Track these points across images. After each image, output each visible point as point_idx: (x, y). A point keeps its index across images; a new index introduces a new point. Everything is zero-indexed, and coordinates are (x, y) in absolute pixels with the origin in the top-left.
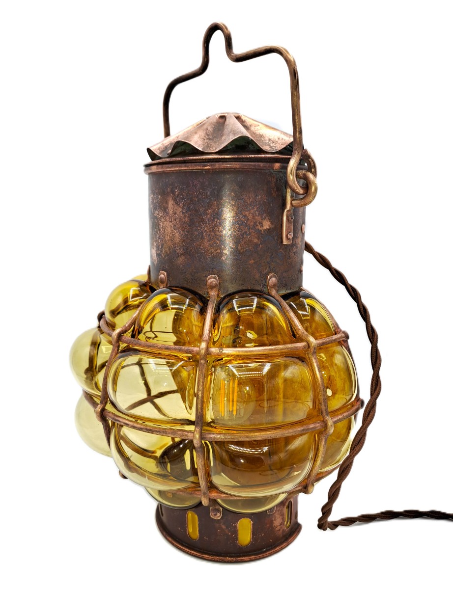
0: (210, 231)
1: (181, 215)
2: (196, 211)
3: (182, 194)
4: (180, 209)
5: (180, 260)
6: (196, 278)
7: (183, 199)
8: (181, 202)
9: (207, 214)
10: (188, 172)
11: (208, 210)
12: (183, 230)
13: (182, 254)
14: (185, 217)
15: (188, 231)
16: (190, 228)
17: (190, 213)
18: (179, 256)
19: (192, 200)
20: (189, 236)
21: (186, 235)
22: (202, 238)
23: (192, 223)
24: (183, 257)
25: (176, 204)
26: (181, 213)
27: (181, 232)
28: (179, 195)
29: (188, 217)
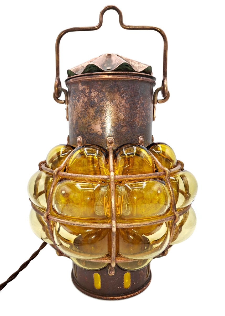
0: (140, 113)
2: (134, 102)
3: (125, 92)
4: (124, 101)
5: (124, 130)
6: (133, 138)
7: (126, 95)
8: (125, 97)
9: (138, 104)
10: (130, 80)
11: (139, 102)
12: (126, 113)
13: (125, 126)
14: (127, 105)
15: (129, 113)
16: (130, 111)
17: (130, 103)
18: (123, 127)
19: (131, 96)
20: (129, 116)
21: (127, 115)
22: (136, 116)
23: (131, 108)
24: (125, 128)
25: (121, 97)
26: (125, 103)
27: (124, 114)
28: (123, 92)
29: (129, 105)
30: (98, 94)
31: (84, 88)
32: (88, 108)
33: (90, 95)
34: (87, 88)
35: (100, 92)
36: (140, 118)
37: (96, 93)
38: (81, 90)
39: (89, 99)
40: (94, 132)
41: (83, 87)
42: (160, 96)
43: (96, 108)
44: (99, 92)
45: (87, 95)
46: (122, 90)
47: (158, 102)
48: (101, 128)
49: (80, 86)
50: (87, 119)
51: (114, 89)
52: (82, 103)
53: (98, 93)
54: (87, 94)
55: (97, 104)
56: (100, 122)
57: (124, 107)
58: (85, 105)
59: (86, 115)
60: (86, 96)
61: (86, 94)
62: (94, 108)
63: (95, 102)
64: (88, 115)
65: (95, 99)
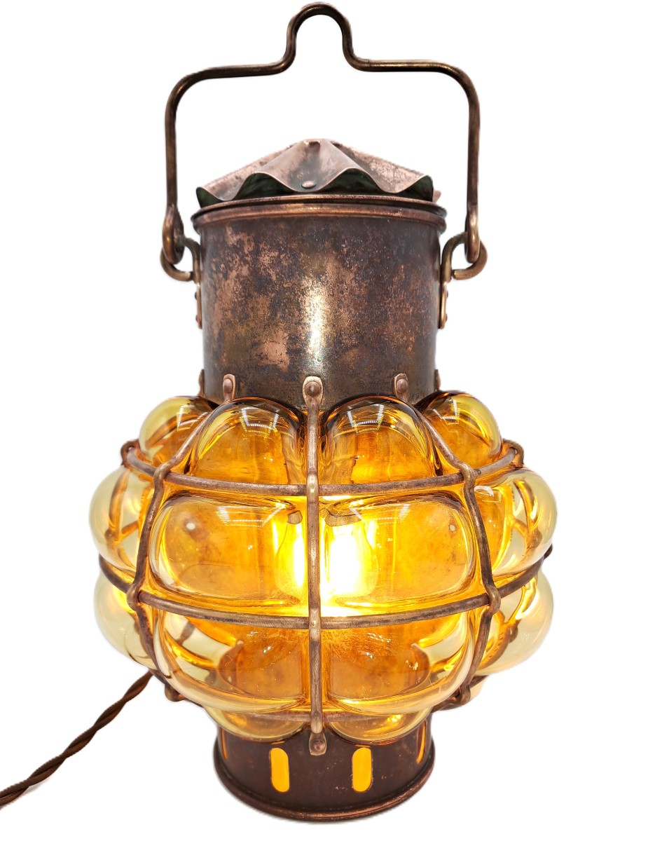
0: (396, 309)
1: (354, 284)
2: (378, 278)
3: (354, 253)
4: (352, 276)
5: (351, 356)
6: (377, 380)
7: (357, 259)
8: (354, 264)
9: (392, 283)
10: (366, 218)
11: (393, 277)
12: (355, 309)
13: (355, 346)
14: (361, 288)
15: (365, 310)
16: (369, 305)
17: (369, 281)
18: (347, 349)
19: (371, 261)
20: (366, 317)
21: (361, 316)
22: (387, 319)
23: (371, 296)
24: (355, 351)
25: (344, 267)
26: (353, 281)
27: (351, 312)
28: (348, 252)
29: (366, 287)
30: (279, 256)
31: (240, 239)
32: (250, 295)
33: (256, 260)
34: (249, 240)
35: (283, 252)
36: (398, 323)
37: (273, 254)
38: (233, 245)
39: (254, 272)
40: (269, 363)
41: (238, 237)
43: (273, 295)
44: (280, 250)
45: (249, 259)
46: (344, 246)
47: (455, 277)
48: (287, 353)
49: (229, 233)
50: (248, 325)
51: (323, 243)
52: (236, 282)
53: (277, 253)
54: (247, 255)
55: (276, 284)
56: (286, 335)
57: (352, 292)
58: (244, 288)
59: (247, 316)
60: (246, 262)
61: (246, 258)
62: (267, 295)
63: (271, 280)
64: (252, 315)
65: (271, 272)
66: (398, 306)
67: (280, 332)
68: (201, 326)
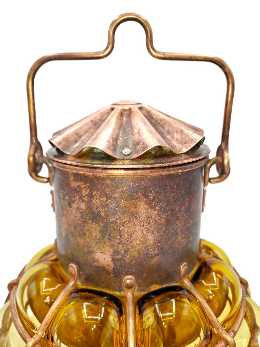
1: (157, 218)
2: (173, 211)
3: (157, 198)
4: (156, 212)
5: (154, 261)
7: (160, 201)
8: (157, 205)
9: (181, 211)
11: (182, 207)
12: (158, 232)
13: (157, 255)
14: (161, 219)
15: (164, 232)
16: (166, 228)
17: (166, 214)
18: (152, 257)
19: (168, 201)
20: (165, 236)
21: (161, 236)
22: (177, 234)
23: (168, 222)
24: (157, 257)
25: (151, 207)
26: (157, 216)
27: (155, 234)
28: (154, 198)
29: (165, 218)
30: (106, 201)
31: (79, 185)
32: (86, 222)
33: (90, 201)
34: (85, 188)
35: (109, 199)
36: (184, 234)
37: (102, 199)
38: (74, 187)
39: (89, 208)
40: (99, 265)
41: (78, 184)
42: (213, 172)
43: (102, 225)
44: (107, 197)
45: (85, 199)
46: (151, 194)
47: (210, 182)
48: (112, 261)
49: (72, 179)
50: (85, 239)
51: (137, 194)
52: (76, 211)
53: (105, 199)
54: (84, 197)
55: (104, 218)
56: (111, 250)
57: (156, 222)
58: (82, 216)
59: (84, 234)
60: (83, 201)
61: (84, 198)
62: (98, 224)
63: (101, 216)
64: (87, 233)
65: (101, 210)
66: (184, 224)
67: (107, 248)
68: (54, 210)
